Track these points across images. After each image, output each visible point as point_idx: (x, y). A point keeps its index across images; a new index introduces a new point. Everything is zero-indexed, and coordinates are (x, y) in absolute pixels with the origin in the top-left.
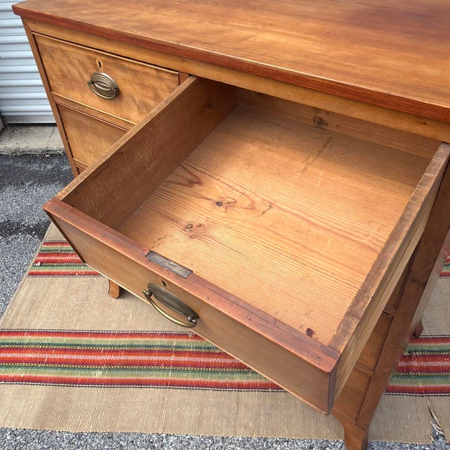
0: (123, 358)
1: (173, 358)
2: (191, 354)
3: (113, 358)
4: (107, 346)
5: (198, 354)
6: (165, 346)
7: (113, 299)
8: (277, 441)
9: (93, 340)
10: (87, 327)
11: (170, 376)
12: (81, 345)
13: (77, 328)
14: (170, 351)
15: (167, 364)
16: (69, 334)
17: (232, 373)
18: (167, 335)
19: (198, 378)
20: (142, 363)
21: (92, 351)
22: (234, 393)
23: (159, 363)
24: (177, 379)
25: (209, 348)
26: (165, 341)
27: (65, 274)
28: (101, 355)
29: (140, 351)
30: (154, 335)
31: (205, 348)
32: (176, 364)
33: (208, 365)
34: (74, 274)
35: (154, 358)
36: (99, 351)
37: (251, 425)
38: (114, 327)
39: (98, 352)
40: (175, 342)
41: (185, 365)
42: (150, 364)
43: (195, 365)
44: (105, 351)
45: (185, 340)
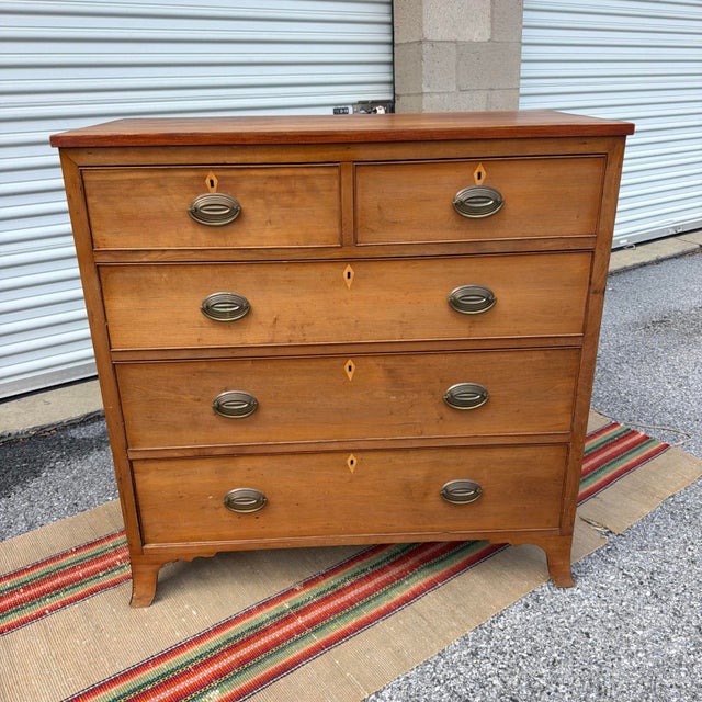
0: (232, 658)
1: (300, 621)
2: (318, 604)
3: (216, 667)
4: (192, 660)
5: (327, 599)
6: (278, 615)
7: (145, 609)
8: (493, 622)
9: (164, 666)
10: (136, 659)
11: (316, 639)
12: (150, 682)
13: (121, 668)
14: (290, 616)
15: (299, 630)
16: (114, 681)
17: (386, 593)
18: (267, 604)
19: (352, 621)
20: (266, 649)
21: (175, 678)
22: (407, 609)
23: (289, 635)
24: (328, 636)
25: (334, 587)
26: (273, 610)
27: (23, 623)
28: (194, 674)
29: (248, 639)
30: (249, 613)
31: (328, 590)
32: (312, 624)
33: (351, 603)
34: (41, 615)
35: (277, 634)
36: (188, 672)
37: (454, 624)
38: (180, 636)
39: (187, 674)
40: (286, 604)
41: (324, 617)
42: (277, 643)
43: (336, 611)
44: (196, 668)
45: (297, 595)
